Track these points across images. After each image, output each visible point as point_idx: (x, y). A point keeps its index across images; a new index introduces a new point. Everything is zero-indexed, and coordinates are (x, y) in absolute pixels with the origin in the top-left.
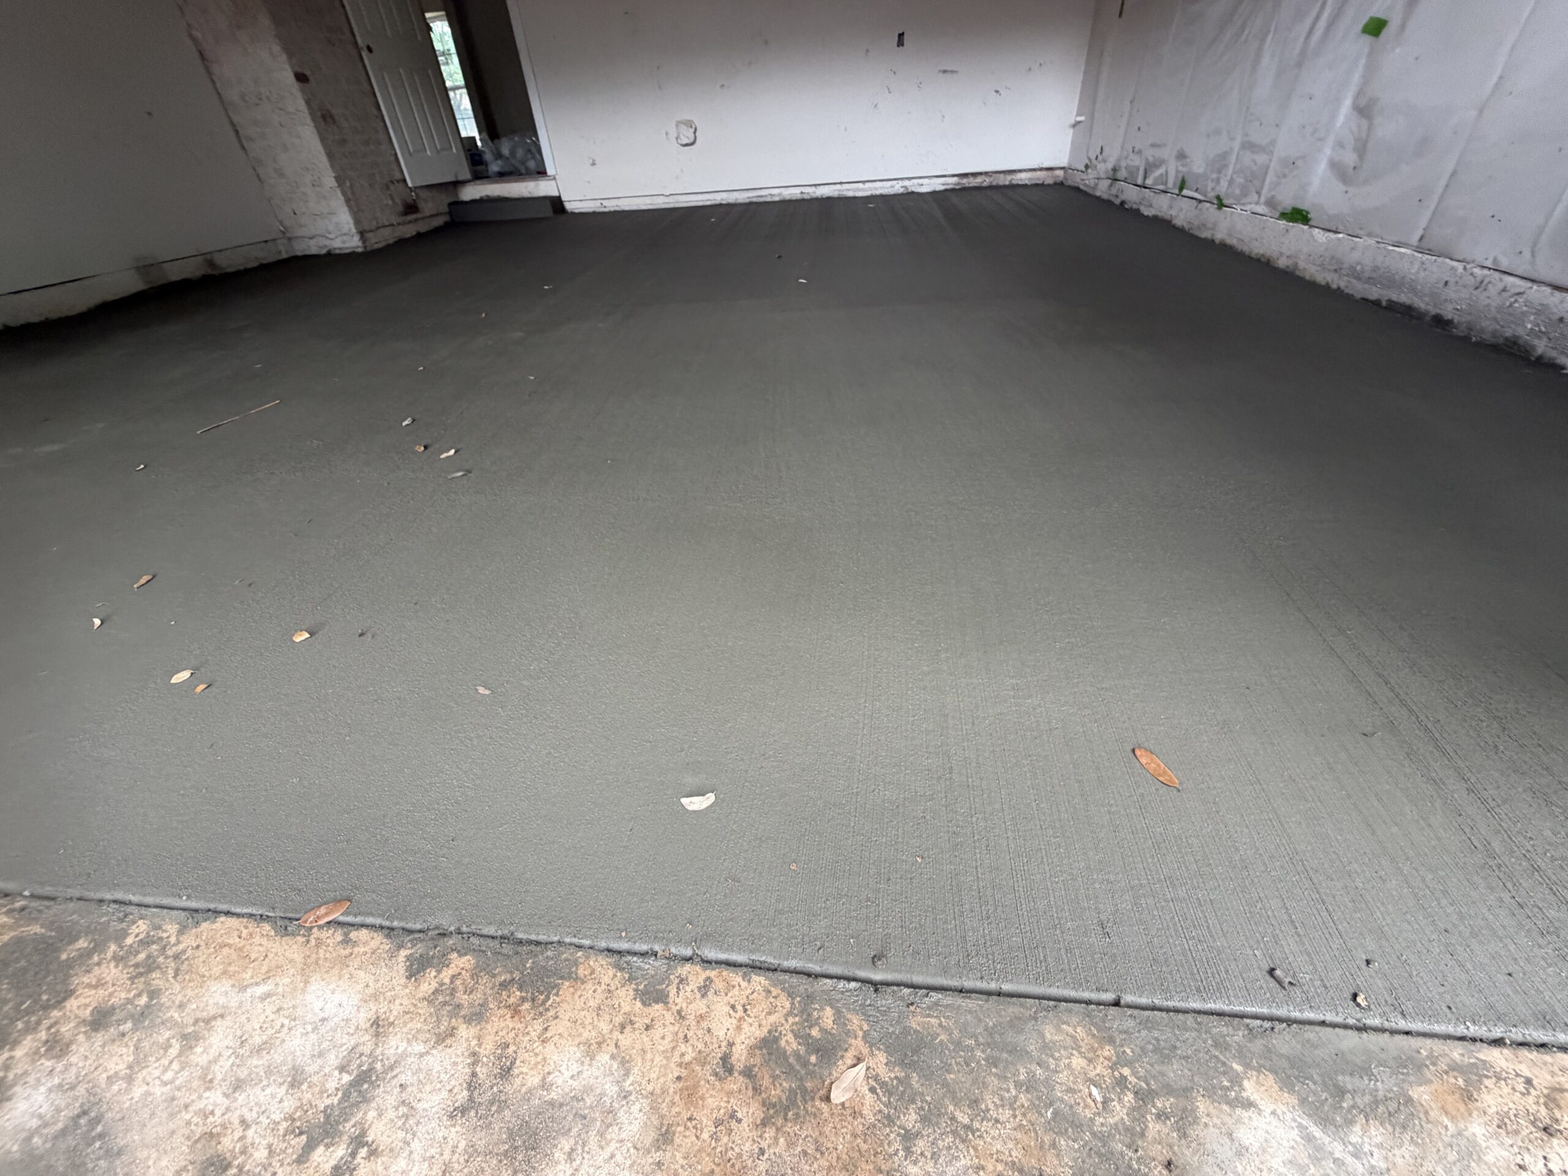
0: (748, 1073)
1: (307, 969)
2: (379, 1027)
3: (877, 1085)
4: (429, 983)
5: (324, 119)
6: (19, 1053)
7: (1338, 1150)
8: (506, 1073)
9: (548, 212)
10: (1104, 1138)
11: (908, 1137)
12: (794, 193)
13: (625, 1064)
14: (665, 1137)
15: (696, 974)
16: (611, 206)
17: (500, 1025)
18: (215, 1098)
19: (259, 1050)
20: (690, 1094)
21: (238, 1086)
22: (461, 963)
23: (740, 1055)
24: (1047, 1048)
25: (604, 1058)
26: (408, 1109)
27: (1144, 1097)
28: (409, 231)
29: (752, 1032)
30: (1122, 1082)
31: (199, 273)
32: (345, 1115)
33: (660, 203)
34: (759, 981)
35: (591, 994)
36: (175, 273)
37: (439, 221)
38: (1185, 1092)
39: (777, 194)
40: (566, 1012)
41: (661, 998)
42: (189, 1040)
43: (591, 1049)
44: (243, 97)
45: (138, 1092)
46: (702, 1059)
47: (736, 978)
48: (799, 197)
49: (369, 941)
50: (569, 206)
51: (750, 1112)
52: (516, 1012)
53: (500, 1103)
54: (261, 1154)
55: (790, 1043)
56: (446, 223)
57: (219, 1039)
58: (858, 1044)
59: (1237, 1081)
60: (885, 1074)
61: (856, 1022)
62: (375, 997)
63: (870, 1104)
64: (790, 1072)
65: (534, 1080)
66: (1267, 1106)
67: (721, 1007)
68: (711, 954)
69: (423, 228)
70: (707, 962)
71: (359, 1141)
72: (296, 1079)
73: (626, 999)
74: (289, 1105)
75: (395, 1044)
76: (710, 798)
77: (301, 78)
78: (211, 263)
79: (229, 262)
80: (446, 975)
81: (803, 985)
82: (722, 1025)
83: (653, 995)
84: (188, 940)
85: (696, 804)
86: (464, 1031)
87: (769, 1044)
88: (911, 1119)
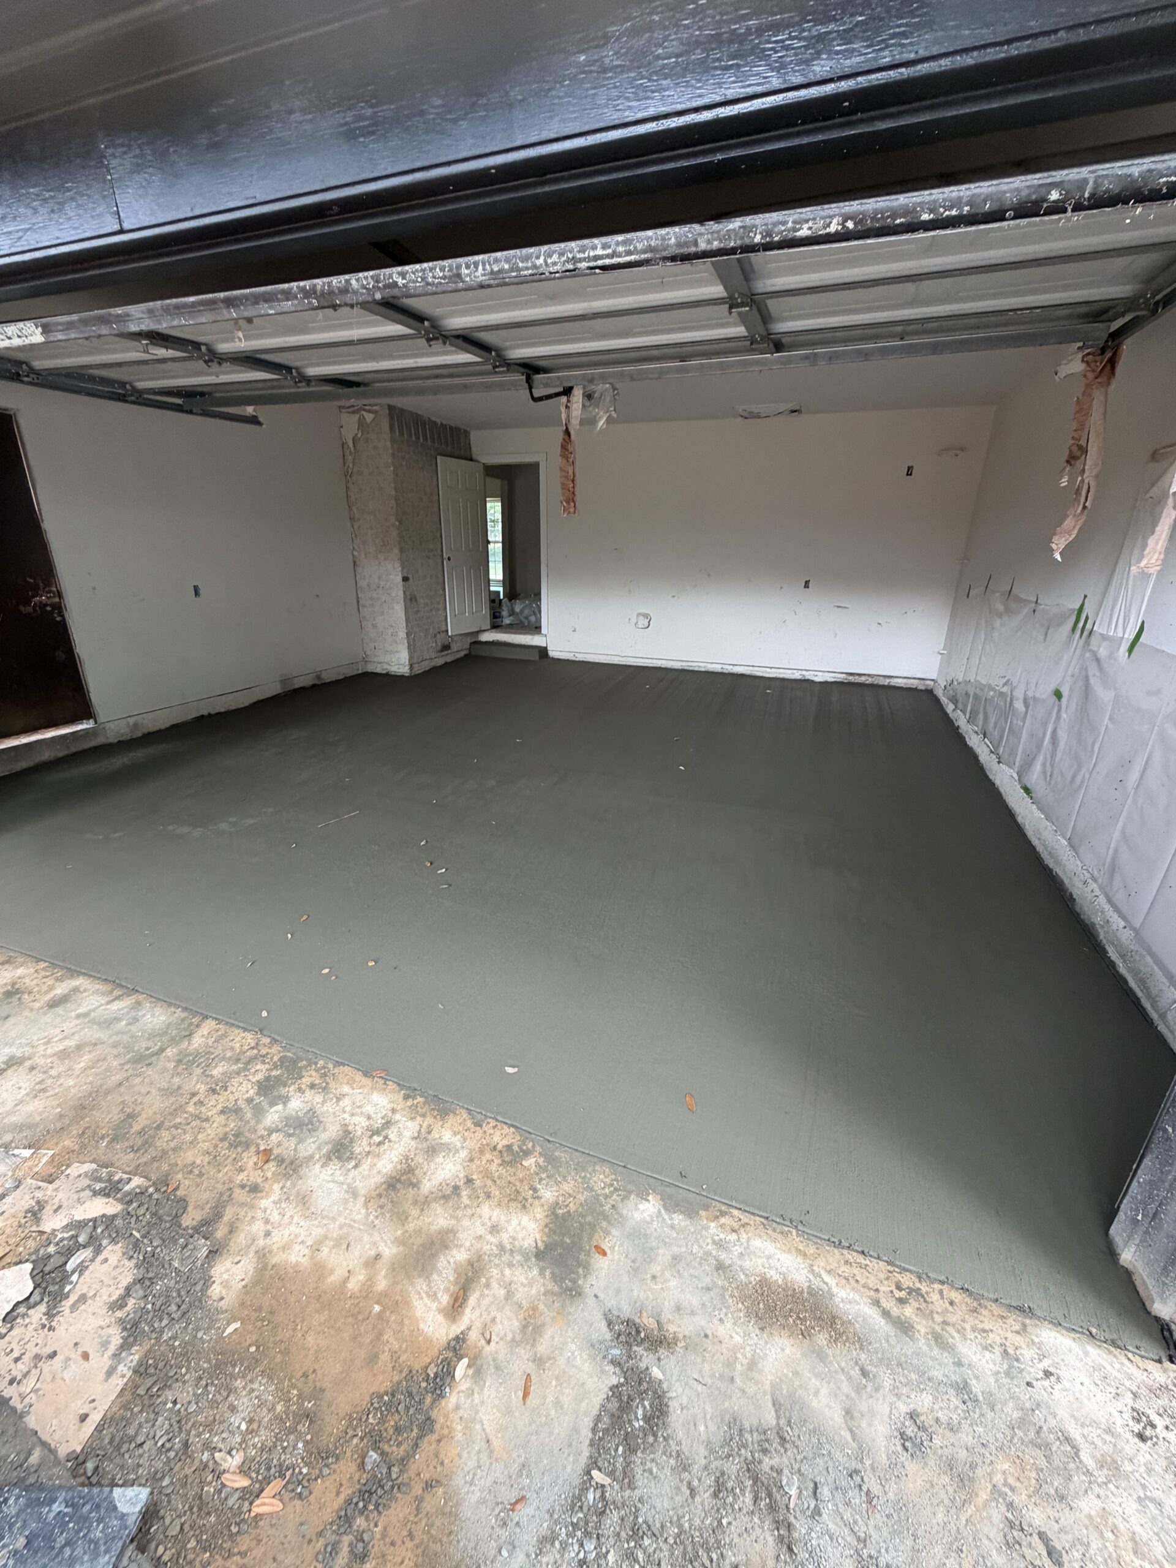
0: (500, 1152)
1: (373, 1089)
2: (393, 1111)
3: (537, 1164)
4: (409, 1103)
5: (411, 600)
6: (291, 1089)
7: (666, 1217)
8: (429, 1133)
9: (535, 657)
10: (598, 1195)
11: (541, 1179)
12: (717, 668)
13: (465, 1140)
14: (471, 1160)
15: (493, 1123)
16: (580, 657)
17: (429, 1120)
18: (346, 1116)
19: (359, 1107)
20: (482, 1152)
21: (353, 1115)
22: (420, 1099)
23: (499, 1147)
24: (594, 1171)
25: (459, 1137)
26: (400, 1135)
27: (616, 1190)
28: (440, 662)
29: (505, 1142)
30: (612, 1185)
31: (311, 683)
32: (383, 1130)
33: (615, 660)
34: (512, 1130)
35: (459, 1119)
36: (298, 683)
37: (462, 654)
38: (630, 1193)
39: (703, 667)
40: (450, 1122)
41: (481, 1126)
42: (338, 1099)
43: (455, 1134)
44: (369, 585)
45: (325, 1108)
46: (488, 1145)
47: (505, 1127)
48: (720, 670)
49: (391, 1086)
50: (551, 654)
51: (497, 1161)
52: (435, 1117)
53: (426, 1139)
54: (359, 1133)
55: (516, 1148)
56: (466, 656)
57: (346, 1101)
58: (537, 1154)
59: (648, 1195)
60: (541, 1164)
61: (538, 1149)
62: (393, 1102)
63: (533, 1169)
64: (513, 1154)
65: (437, 1136)
66: (652, 1202)
67: (498, 1133)
68: (500, 1118)
69: (449, 659)
70: (497, 1120)
71: (386, 1137)
72: (369, 1118)
73: (469, 1123)
74: (367, 1123)
75: (397, 1117)
76: (516, 1070)
77: (405, 579)
78: (318, 677)
79: (328, 677)
80: (415, 1102)
81: (527, 1135)
82: (497, 1138)
83: (478, 1124)
84: (336, 1070)
85: (510, 1070)
86: (418, 1118)
87: (509, 1147)
88: (544, 1176)
